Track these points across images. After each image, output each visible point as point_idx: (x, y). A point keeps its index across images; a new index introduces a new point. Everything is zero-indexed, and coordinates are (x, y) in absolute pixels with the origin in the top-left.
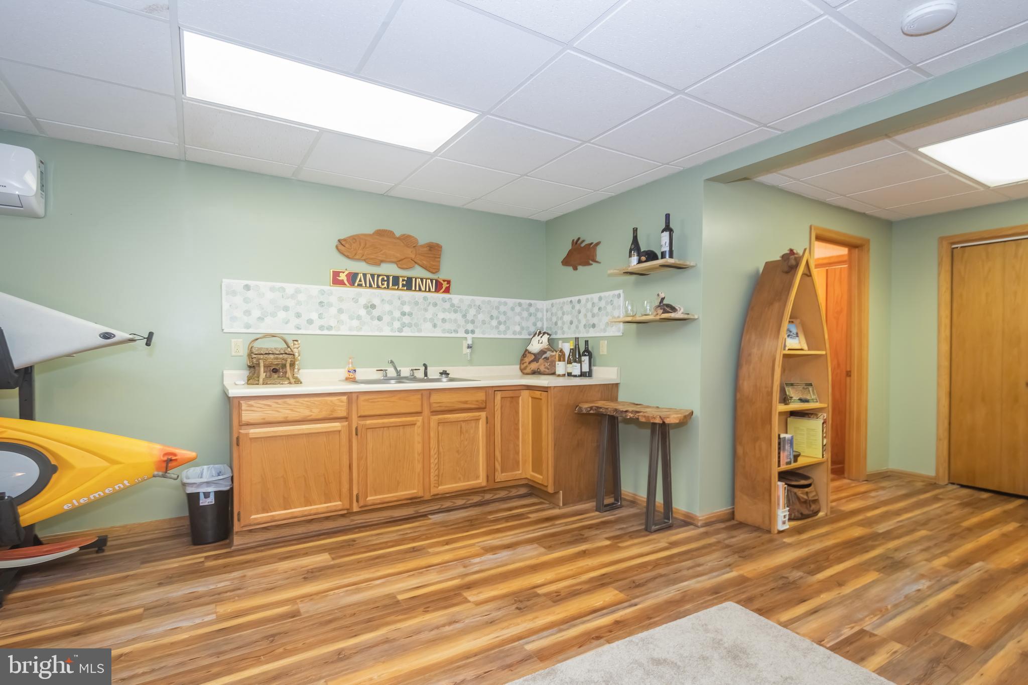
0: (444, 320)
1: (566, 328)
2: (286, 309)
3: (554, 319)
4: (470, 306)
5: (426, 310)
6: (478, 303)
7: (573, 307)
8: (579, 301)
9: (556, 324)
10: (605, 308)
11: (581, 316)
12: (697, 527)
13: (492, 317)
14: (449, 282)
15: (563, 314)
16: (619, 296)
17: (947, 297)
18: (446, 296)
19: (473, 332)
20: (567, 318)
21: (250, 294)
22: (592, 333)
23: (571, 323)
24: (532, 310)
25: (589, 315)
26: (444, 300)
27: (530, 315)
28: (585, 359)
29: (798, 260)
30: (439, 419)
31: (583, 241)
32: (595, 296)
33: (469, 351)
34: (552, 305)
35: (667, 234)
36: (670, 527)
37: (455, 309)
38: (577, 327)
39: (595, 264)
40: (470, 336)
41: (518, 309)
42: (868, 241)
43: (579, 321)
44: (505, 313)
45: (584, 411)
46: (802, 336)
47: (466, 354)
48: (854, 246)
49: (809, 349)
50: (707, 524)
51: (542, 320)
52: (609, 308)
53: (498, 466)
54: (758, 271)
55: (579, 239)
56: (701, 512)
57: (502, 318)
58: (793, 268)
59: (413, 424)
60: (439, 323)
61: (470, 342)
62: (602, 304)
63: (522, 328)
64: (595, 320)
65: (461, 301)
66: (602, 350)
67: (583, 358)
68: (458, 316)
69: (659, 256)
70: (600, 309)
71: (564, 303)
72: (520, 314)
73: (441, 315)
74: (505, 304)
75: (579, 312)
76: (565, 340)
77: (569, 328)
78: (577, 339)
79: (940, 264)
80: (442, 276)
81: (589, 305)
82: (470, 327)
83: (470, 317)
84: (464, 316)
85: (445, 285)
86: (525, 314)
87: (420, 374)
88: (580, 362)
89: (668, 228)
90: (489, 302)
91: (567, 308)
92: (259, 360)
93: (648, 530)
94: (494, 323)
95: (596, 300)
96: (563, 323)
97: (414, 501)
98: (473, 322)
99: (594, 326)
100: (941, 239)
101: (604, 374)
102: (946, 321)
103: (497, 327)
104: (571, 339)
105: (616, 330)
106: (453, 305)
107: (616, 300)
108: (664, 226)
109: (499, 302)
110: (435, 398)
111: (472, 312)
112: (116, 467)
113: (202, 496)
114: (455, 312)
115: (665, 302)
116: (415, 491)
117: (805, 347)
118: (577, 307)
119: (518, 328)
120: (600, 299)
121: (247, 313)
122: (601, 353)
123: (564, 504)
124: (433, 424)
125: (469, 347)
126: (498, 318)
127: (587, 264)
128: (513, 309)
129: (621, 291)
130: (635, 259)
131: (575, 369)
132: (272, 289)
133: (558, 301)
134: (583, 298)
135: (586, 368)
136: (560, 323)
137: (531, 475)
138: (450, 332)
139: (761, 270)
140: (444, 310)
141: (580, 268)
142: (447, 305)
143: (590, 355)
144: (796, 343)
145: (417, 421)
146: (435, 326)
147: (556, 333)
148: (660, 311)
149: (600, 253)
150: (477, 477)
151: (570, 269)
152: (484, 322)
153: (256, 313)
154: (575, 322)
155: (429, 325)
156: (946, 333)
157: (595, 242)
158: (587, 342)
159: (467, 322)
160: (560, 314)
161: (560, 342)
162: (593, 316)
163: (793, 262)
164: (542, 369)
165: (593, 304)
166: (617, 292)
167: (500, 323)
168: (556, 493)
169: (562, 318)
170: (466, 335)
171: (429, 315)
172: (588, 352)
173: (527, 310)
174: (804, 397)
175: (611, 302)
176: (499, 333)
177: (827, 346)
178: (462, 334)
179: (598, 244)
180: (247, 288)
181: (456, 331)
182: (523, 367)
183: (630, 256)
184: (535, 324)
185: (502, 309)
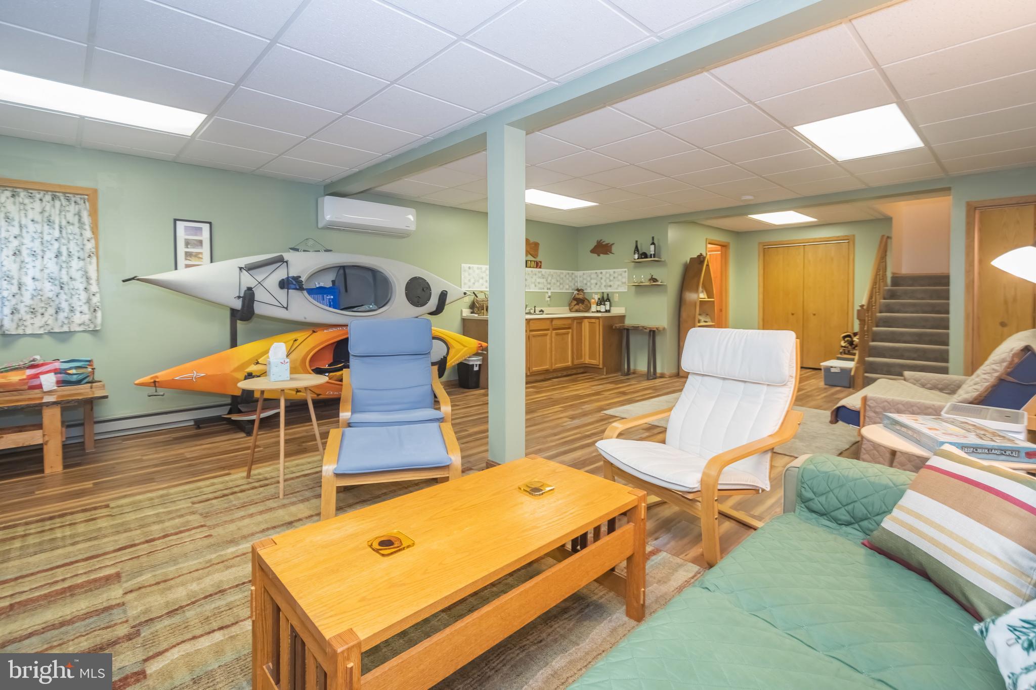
0: (539, 283)
1: (592, 287)
2: (482, 278)
3: (585, 282)
4: (549, 275)
5: (532, 277)
6: (552, 273)
7: (598, 276)
8: (601, 273)
9: (586, 284)
10: (617, 277)
11: (603, 281)
12: (666, 378)
13: (557, 281)
14: (541, 262)
15: (591, 279)
16: (625, 272)
17: (762, 272)
18: (540, 270)
19: (550, 289)
20: (593, 281)
21: (471, 271)
22: (609, 290)
23: (596, 284)
24: (573, 277)
25: (608, 280)
26: (539, 272)
27: (572, 279)
28: (608, 303)
29: (704, 258)
30: (556, 333)
31: (604, 242)
32: (611, 271)
33: (549, 299)
34: (584, 274)
35: (653, 246)
36: (655, 378)
37: (543, 277)
38: (600, 286)
39: (611, 254)
40: (549, 292)
41: (567, 276)
42: (729, 243)
43: (601, 284)
44: (562, 279)
45: (618, 328)
46: (705, 293)
47: (548, 301)
48: (724, 246)
49: (708, 298)
50: (670, 377)
51: (577, 282)
52: (620, 277)
53: (575, 357)
54: (687, 262)
55: (601, 240)
56: (667, 372)
57: (561, 281)
58: (703, 262)
59: (546, 335)
60: (537, 284)
61: (550, 294)
62: (616, 275)
63: (569, 286)
64: (611, 283)
65: (545, 272)
66: (616, 298)
67: (606, 303)
68: (544, 281)
69: (649, 256)
70: (614, 278)
71: (591, 273)
72: (568, 279)
73: (538, 280)
74: (562, 273)
75: (601, 278)
76: (596, 293)
77: (595, 287)
78: (603, 293)
79: (759, 256)
80: (538, 259)
81: (608, 275)
82: (549, 286)
83: (549, 281)
84: (547, 280)
85: (540, 264)
86: (570, 279)
87: (532, 311)
88: (604, 305)
89: (653, 243)
90: (556, 273)
91: (594, 276)
92: (483, 304)
93: (648, 379)
94: (558, 284)
95: (612, 273)
96: (591, 284)
97: (547, 371)
98: (550, 284)
99: (610, 286)
100: (760, 243)
101: (617, 311)
102: (762, 284)
103: (559, 286)
104: (599, 292)
105: (624, 289)
106: (542, 275)
107: (623, 274)
108: (651, 242)
109: (560, 273)
110: (554, 322)
111: (550, 278)
112: (466, 349)
113: (475, 366)
114: (543, 278)
115: (653, 277)
116: (548, 367)
117: (706, 297)
118: (600, 276)
119: (567, 287)
120: (614, 272)
121: (469, 280)
122: (615, 300)
123: (606, 374)
124: (553, 335)
125: (549, 297)
126: (560, 281)
127: (606, 254)
128: (565, 276)
129: (626, 269)
130: (636, 256)
131: (602, 308)
132: (478, 268)
133: (587, 272)
134: (604, 271)
135: (608, 308)
136: (589, 284)
137: (589, 362)
138: (541, 289)
139: (688, 262)
140: (539, 278)
141: (601, 255)
142: (540, 275)
143: (609, 301)
144: (703, 296)
145: (548, 333)
146: (535, 286)
147: (586, 289)
148: (652, 281)
149: (614, 249)
150: (568, 362)
151: (596, 255)
152: (554, 284)
153: (472, 281)
154: (599, 283)
155: (533, 285)
156: (761, 289)
157: (611, 243)
158: (608, 294)
159: (548, 283)
160: (589, 279)
161: (594, 295)
162: (610, 281)
163: (702, 259)
164: (581, 308)
165: (610, 275)
166: (624, 270)
167: (560, 284)
168: (603, 368)
169: (590, 281)
170: (547, 291)
171: (533, 281)
172: (608, 300)
173: (571, 277)
174: (705, 320)
175: (621, 275)
176: (560, 289)
177: (715, 296)
178: (546, 290)
179: (613, 244)
180: (469, 268)
181: (543, 289)
182: (571, 307)
183: (635, 254)
184: (574, 284)
185: (562, 276)
